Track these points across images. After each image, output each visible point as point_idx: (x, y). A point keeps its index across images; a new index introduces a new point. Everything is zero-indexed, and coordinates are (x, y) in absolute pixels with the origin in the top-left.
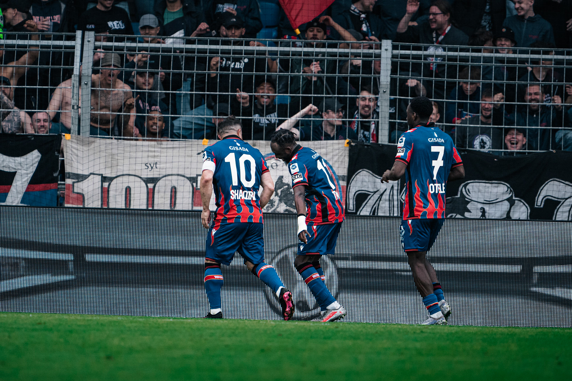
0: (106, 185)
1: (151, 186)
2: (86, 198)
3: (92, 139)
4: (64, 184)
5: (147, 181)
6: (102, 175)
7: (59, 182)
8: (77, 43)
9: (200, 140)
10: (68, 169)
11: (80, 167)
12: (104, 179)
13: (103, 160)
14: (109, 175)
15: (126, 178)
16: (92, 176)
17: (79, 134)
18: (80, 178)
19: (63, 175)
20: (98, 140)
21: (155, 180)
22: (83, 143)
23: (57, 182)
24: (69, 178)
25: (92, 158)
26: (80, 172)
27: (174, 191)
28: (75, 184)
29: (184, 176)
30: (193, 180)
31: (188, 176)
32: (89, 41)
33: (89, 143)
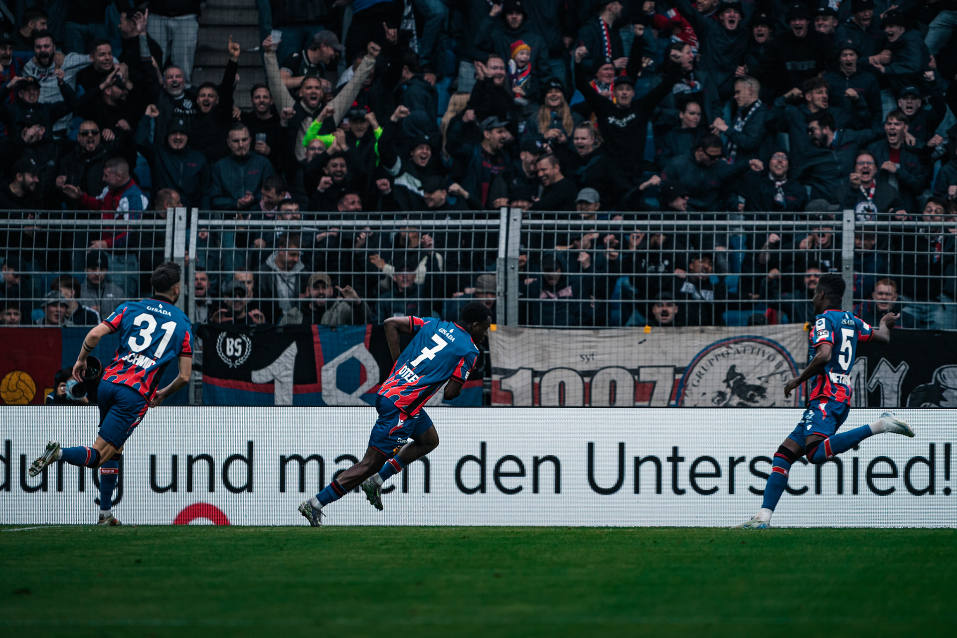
0: (537, 380)
1: (587, 380)
2: (515, 395)
3: (520, 330)
4: (490, 381)
5: (583, 374)
6: (532, 369)
7: (485, 379)
8: (503, 222)
9: (641, 328)
10: (494, 364)
11: (507, 360)
12: (535, 374)
13: (532, 353)
14: (540, 370)
15: (558, 373)
16: (521, 371)
17: (506, 324)
18: (508, 373)
19: (489, 371)
20: (526, 331)
21: (591, 374)
22: (510, 333)
23: (482, 378)
24: (496, 373)
25: (520, 350)
26: (507, 367)
27: (613, 385)
28: (503, 381)
29: (623, 368)
30: (635, 372)
31: (629, 368)
32: (515, 220)
33: (517, 334)
